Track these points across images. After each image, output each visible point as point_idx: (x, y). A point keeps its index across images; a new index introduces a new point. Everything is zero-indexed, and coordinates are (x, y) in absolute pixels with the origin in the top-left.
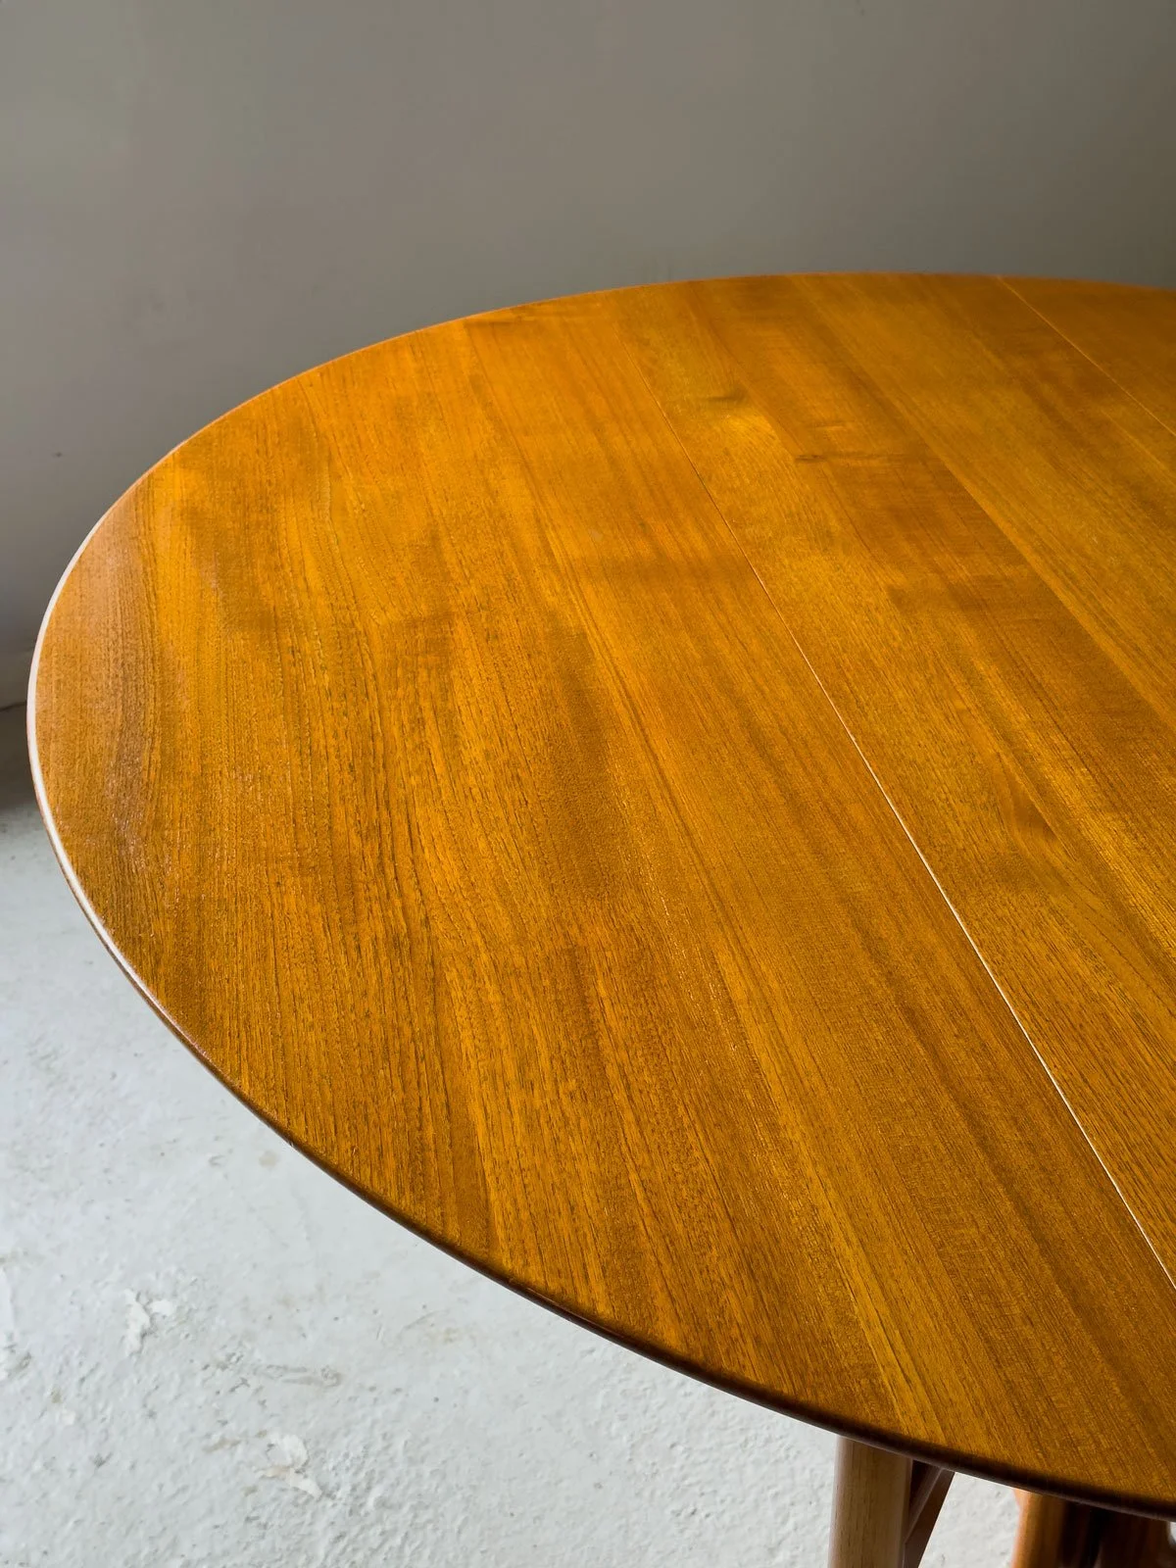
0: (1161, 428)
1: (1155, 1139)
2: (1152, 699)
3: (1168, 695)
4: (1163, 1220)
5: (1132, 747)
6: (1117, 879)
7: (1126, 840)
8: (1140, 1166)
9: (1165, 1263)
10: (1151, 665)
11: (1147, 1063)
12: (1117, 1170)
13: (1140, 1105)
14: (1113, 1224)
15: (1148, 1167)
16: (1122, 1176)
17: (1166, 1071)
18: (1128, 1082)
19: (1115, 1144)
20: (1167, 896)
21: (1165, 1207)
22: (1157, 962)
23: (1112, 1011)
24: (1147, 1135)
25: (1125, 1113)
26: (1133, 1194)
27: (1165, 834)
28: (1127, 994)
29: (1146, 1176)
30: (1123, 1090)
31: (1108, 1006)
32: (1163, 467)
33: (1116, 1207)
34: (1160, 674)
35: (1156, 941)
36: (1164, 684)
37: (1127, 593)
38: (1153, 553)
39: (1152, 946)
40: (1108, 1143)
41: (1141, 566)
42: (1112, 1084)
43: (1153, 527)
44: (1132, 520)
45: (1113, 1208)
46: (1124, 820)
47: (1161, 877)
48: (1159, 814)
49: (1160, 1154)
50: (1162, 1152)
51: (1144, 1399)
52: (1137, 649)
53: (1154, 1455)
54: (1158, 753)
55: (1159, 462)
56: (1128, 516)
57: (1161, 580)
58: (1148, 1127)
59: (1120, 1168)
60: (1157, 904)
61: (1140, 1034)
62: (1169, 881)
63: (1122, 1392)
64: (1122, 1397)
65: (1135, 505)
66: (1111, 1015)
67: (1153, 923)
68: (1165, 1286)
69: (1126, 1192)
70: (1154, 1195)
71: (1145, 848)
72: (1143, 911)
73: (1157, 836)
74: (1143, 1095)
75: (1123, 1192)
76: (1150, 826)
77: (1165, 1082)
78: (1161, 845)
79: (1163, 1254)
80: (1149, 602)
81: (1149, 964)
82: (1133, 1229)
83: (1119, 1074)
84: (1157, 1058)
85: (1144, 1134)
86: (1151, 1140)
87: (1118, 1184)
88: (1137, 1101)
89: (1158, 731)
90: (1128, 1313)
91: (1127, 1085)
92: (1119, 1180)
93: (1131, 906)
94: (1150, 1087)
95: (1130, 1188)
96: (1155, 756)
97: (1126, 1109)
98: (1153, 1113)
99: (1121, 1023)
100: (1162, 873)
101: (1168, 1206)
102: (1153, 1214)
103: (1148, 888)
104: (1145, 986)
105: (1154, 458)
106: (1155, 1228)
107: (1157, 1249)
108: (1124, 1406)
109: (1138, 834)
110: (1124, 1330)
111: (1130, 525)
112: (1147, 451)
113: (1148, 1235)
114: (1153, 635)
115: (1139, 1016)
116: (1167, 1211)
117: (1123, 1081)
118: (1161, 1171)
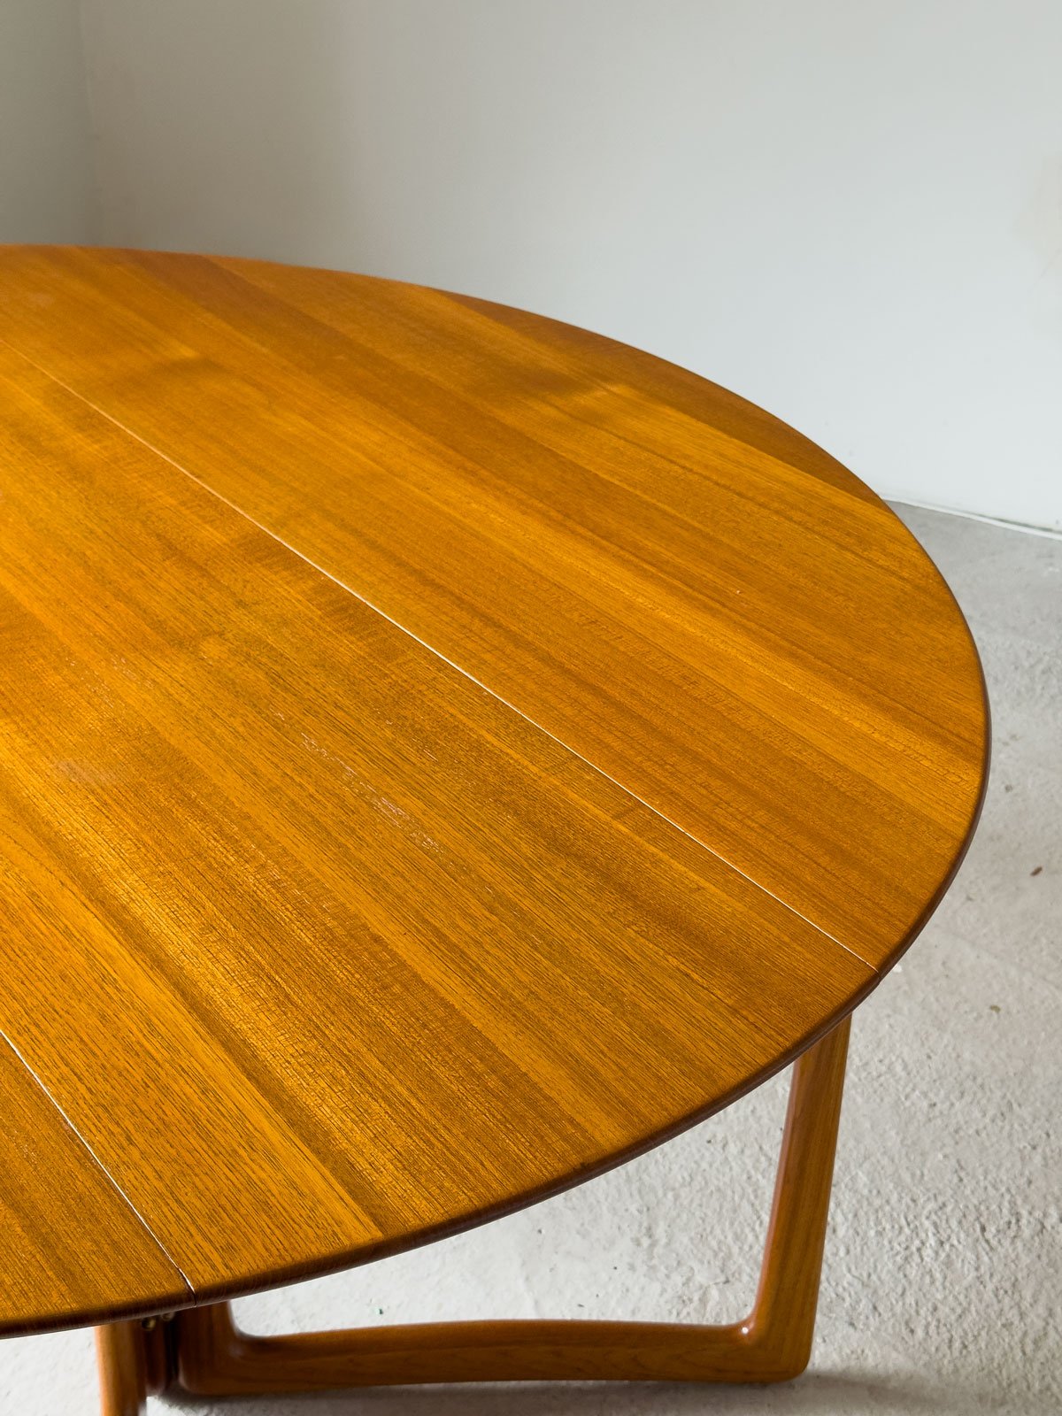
0: (32, 368)
1: (51, 999)
2: (37, 609)
3: (51, 604)
4: (58, 1068)
5: (21, 656)
6: (11, 777)
7: (18, 740)
8: (37, 1026)
9: (61, 1104)
10: (35, 581)
11: (42, 933)
12: (16, 1035)
13: (37, 971)
14: (14, 1083)
15: (44, 1024)
16: (20, 1039)
17: (59, 935)
18: (25, 955)
19: (14, 1013)
20: (56, 781)
21: (59, 1055)
22: (48, 841)
23: (8, 895)
24: (43, 996)
25: (23, 983)
26: (31, 1052)
27: (53, 727)
28: (23, 877)
29: (42, 1032)
30: (21, 963)
31: (5, 891)
32: (38, 402)
33: (16, 1069)
34: (42, 587)
35: (48, 824)
36: (47, 595)
37: (11, 520)
38: (32, 481)
39: (45, 829)
40: (8, 1013)
41: (22, 494)
42: (11, 960)
43: (31, 457)
44: (12, 454)
45: (13, 1070)
46: (15, 722)
47: (51, 766)
48: (47, 711)
49: (55, 1011)
50: (58, 1009)
51: (44, 1231)
52: (22, 568)
53: (54, 1277)
54: (44, 657)
55: (33, 399)
56: (8, 450)
57: (41, 503)
58: (43, 989)
59: (19, 1033)
60: (48, 790)
61: (35, 908)
62: (57, 768)
63: (23, 1231)
64: (24, 1235)
65: (14, 440)
66: (9, 899)
67: (44, 808)
68: (60, 1124)
69: (25, 1053)
70: (50, 1047)
71: (35, 744)
72: (35, 800)
73: (46, 731)
74: (39, 962)
75: (22, 1053)
76: (39, 723)
77: (58, 945)
78: (48, 737)
79: (59, 1098)
80: (31, 524)
81: (42, 846)
82: (31, 1084)
83: (17, 950)
84: (50, 926)
85: (40, 997)
86: (46, 1000)
87: (18, 1048)
88: (34, 969)
89: (44, 637)
90: (28, 1159)
91: (24, 957)
92: (18, 1044)
93: (24, 798)
94: (45, 953)
95: (28, 1048)
96: (41, 661)
97: (24, 978)
98: (48, 976)
99: (18, 904)
100: (52, 762)
101: (63, 1054)
102: (50, 1064)
103: (39, 778)
104: (38, 865)
105: (28, 396)
106: (51, 1077)
107: (54, 1095)
108: (26, 1242)
109: (29, 732)
110: (25, 1175)
111: (10, 459)
112: (22, 391)
113: (45, 1084)
114: (36, 554)
115: (34, 894)
116: (62, 1058)
117: (21, 955)
118: (56, 1025)
